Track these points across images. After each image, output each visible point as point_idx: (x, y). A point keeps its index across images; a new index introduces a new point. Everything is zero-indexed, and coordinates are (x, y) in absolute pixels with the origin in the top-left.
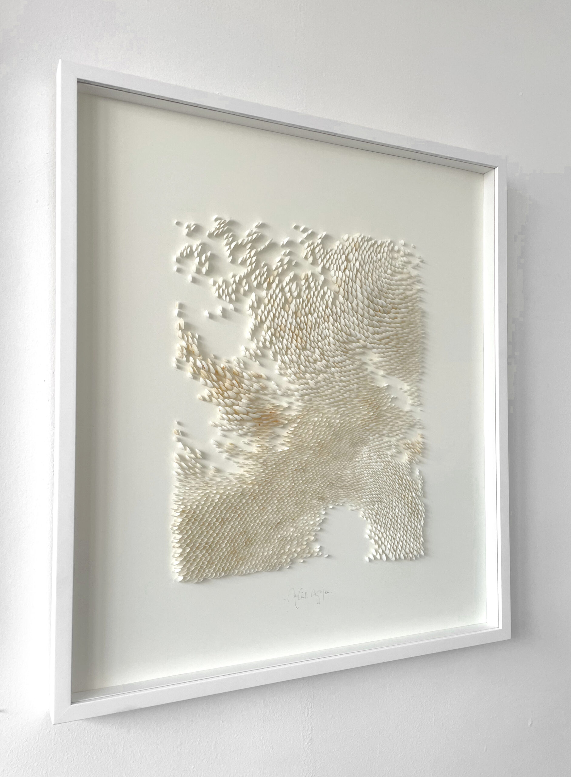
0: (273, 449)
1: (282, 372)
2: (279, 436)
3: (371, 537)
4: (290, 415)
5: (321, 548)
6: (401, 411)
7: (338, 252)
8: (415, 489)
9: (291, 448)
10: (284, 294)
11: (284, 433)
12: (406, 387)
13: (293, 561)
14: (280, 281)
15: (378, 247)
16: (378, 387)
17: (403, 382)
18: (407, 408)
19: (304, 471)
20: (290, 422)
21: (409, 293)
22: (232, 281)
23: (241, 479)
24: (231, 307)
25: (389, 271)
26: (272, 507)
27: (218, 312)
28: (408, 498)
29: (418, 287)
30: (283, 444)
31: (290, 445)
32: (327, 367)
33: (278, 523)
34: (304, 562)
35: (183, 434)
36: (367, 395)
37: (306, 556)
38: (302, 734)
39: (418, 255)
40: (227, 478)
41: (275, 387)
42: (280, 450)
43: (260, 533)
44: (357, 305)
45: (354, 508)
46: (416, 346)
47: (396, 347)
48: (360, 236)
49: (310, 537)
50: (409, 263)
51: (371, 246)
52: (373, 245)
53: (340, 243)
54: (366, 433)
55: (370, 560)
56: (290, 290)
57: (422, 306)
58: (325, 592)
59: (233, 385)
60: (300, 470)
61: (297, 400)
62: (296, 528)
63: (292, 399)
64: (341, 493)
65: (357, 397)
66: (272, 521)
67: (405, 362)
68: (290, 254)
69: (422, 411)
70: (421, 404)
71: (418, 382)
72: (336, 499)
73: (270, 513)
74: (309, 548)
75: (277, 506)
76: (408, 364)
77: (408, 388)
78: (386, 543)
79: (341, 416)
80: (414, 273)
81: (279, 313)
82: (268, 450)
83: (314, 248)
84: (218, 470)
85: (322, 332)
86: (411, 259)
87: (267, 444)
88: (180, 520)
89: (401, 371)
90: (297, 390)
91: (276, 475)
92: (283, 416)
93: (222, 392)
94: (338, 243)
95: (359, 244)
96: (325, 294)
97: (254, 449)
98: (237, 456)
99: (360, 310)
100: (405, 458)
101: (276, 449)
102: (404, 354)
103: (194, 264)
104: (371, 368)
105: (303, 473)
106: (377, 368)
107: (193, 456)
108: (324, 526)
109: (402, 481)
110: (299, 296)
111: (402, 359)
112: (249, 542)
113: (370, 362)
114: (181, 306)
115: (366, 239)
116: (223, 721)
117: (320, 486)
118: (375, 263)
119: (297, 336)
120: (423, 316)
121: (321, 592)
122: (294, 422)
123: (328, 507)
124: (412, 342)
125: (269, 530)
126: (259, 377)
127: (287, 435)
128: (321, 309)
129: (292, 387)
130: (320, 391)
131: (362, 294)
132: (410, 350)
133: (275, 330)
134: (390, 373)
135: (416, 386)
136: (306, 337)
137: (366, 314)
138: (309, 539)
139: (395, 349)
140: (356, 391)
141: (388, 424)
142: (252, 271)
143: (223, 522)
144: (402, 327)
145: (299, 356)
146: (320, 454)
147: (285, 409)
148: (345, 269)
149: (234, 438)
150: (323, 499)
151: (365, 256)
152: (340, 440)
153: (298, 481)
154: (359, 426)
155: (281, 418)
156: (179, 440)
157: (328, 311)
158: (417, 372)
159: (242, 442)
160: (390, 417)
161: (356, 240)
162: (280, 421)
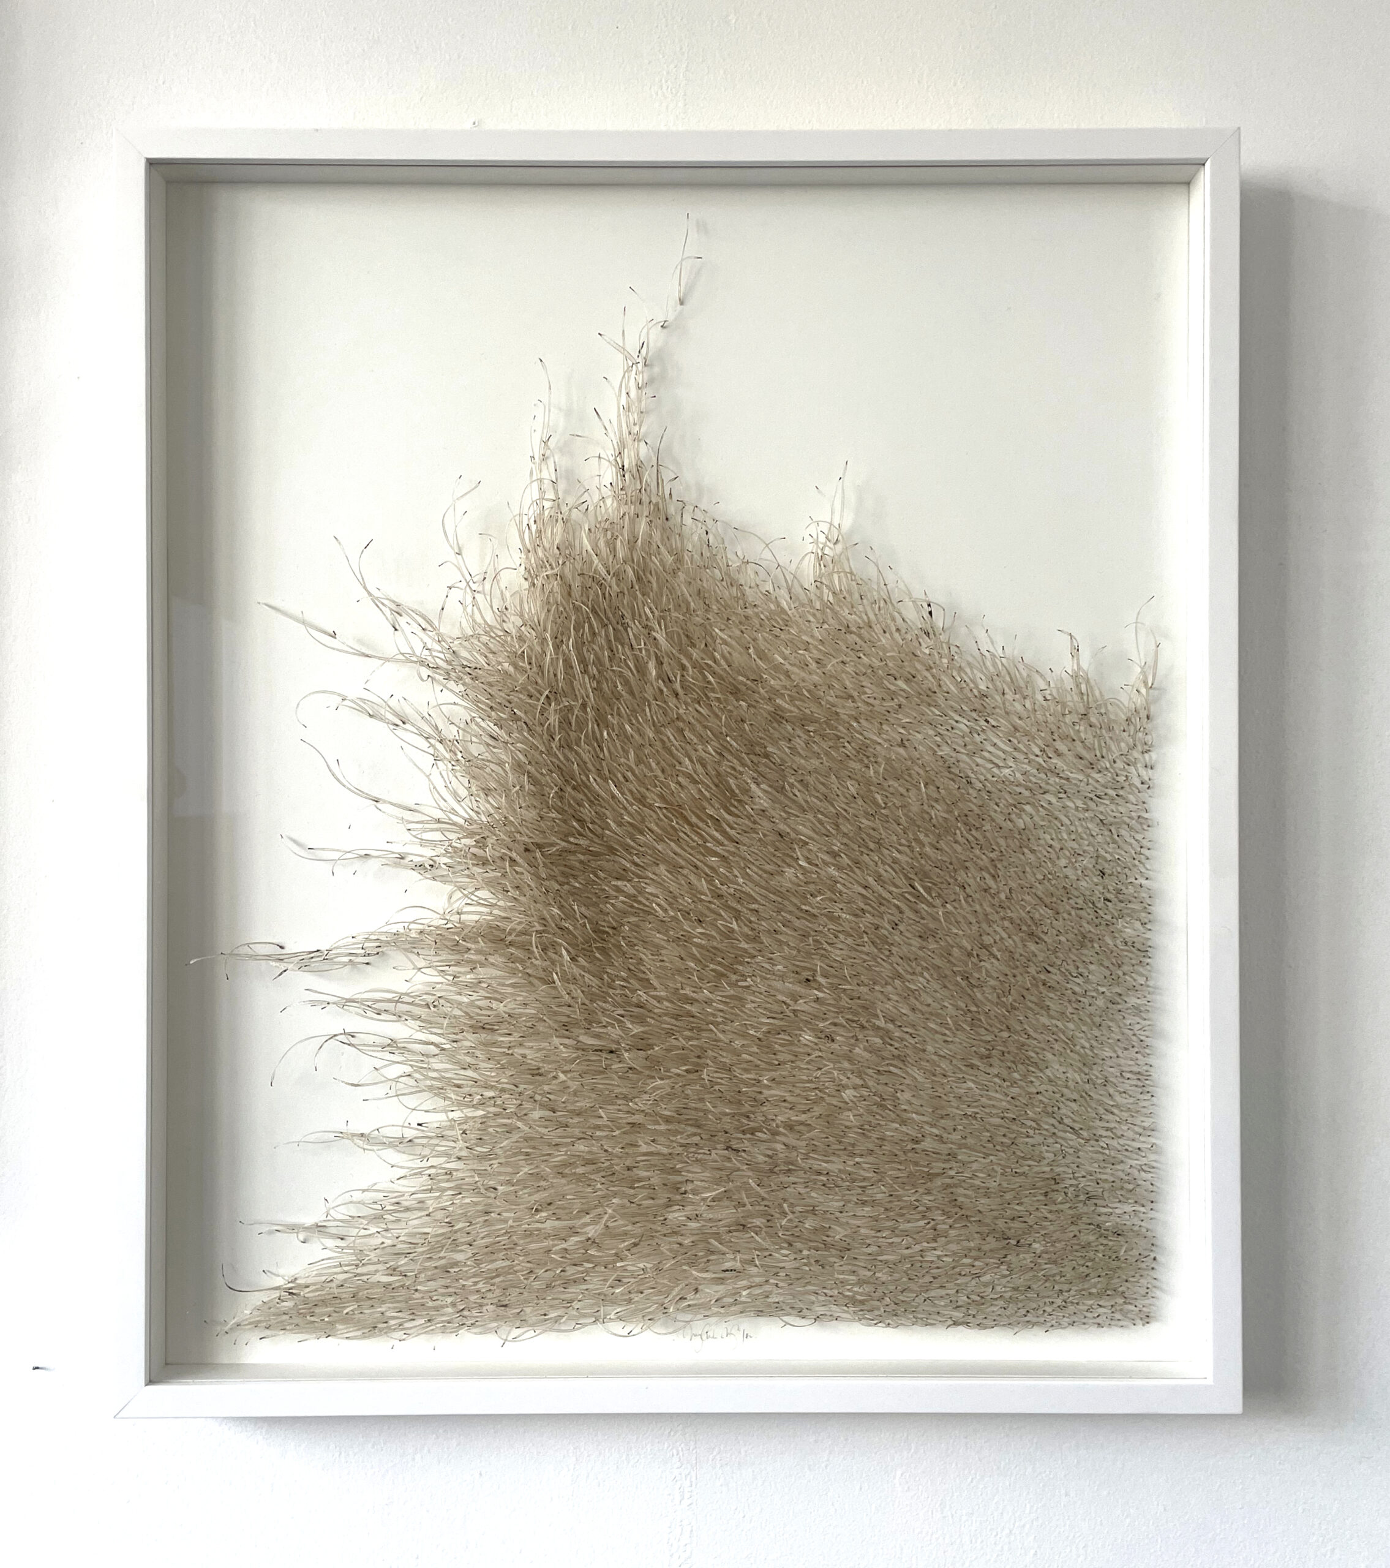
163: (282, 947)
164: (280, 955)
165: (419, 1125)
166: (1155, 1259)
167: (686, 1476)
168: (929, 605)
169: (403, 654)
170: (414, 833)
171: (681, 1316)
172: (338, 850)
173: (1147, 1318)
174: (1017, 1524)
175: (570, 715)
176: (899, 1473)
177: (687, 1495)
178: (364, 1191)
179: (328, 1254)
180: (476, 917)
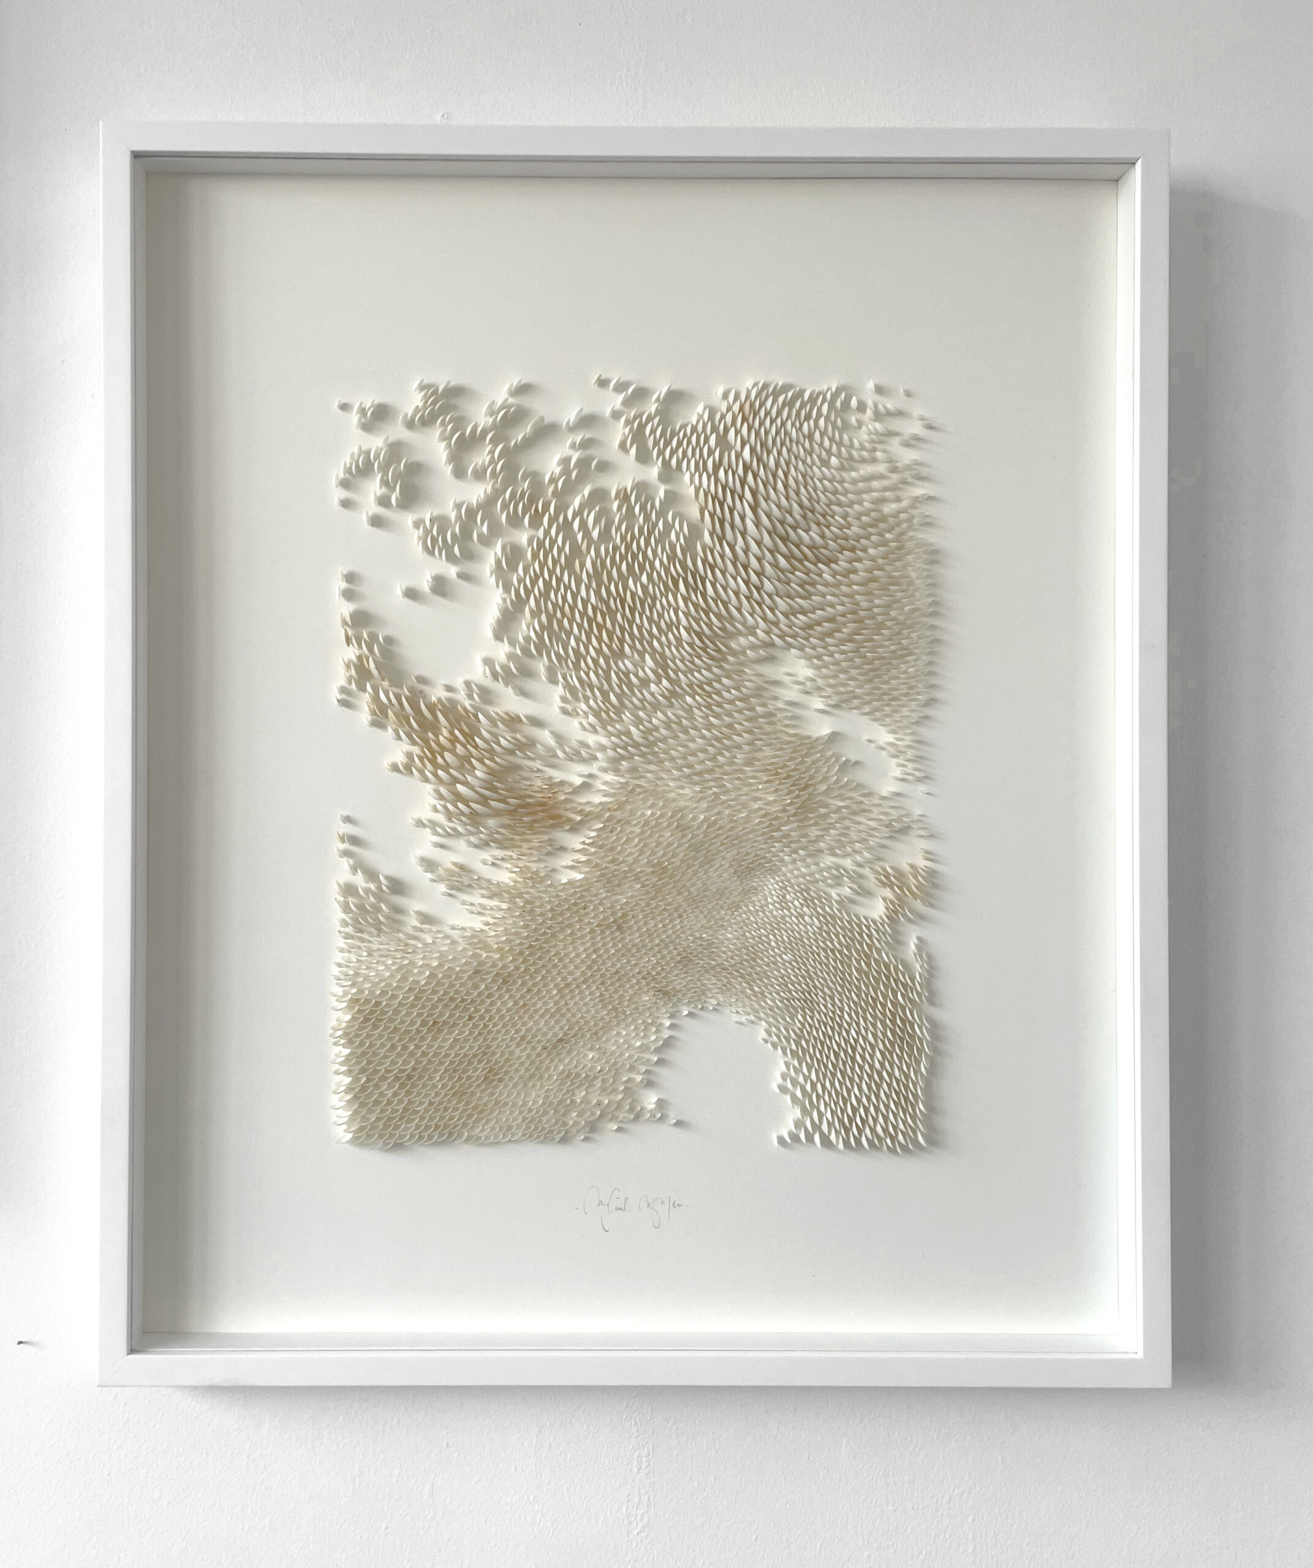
0: (547, 876)
1: (569, 707)
2: (563, 849)
3: (783, 1089)
4: (588, 803)
5: (661, 1103)
6: (869, 795)
7: (700, 427)
8: (905, 985)
9: (588, 876)
10: (569, 535)
11: (575, 842)
12: (885, 737)
13: (593, 1127)
14: (561, 508)
15: (803, 406)
16: (809, 737)
17: (875, 724)
18: (888, 788)
19: (619, 928)
20: (588, 817)
21: (888, 508)
22: (453, 516)
23: (477, 939)
24: (452, 571)
25: (834, 461)
26: (545, 1003)
27: (424, 584)
28: (884, 1006)
29: (920, 491)
30: (572, 868)
31: (587, 870)
32: (673, 693)
33: (560, 1040)
34: (619, 1129)
35: (354, 840)
36: (775, 756)
37: (624, 1117)
38: (624, 1510)
39: (917, 412)
40: (447, 937)
41: (551, 742)
42: (564, 880)
43: (519, 1058)
44: (746, 551)
45: (743, 1019)
46: (908, 637)
47: (850, 641)
48: (755, 385)
49: (633, 1076)
50: (891, 434)
51: (784, 404)
52: (790, 404)
53: (705, 408)
54: (774, 847)
55: (781, 1140)
56: (583, 525)
57: (930, 537)
58: (672, 1202)
59: (454, 740)
60: (608, 927)
61: (605, 770)
62: (602, 1051)
63: (594, 769)
64: (710, 981)
65: (749, 763)
66: (545, 1034)
67: (878, 676)
68: (586, 444)
69: (928, 794)
70: (927, 777)
71: (916, 723)
72: (699, 996)
73: (542, 1016)
74: (630, 1100)
75: (556, 1003)
76: (887, 683)
77: (890, 738)
78: (822, 1108)
79: (708, 806)
80: (908, 456)
81: (559, 580)
82: (535, 878)
83: (642, 427)
84: (427, 919)
85: (660, 616)
86: (896, 424)
87: (534, 867)
88: (348, 1017)
89: (867, 698)
90: (603, 748)
91: (553, 935)
92: (573, 805)
93: (432, 755)
94: (700, 408)
95: (752, 406)
96: (668, 527)
97: (505, 876)
98: (469, 890)
99: (753, 560)
100: (877, 909)
101: (558, 877)
102: (875, 659)
103: (374, 487)
104: (791, 693)
105: (618, 934)
106: (807, 693)
107: (372, 886)
108: (670, 1055)
109: (868, 964)
110: (605, 535)
111: (872, 670)
112: (493, 1076)
113: (787, 679)
114: (350, 578)
115: (771, 390)
116: (447, 1445)
117: (657, 963)
118: (794, 445)
119: (600, 628)
120: (933, 562)
121: (663, 1203)
122: (598, 817)
123: (678, 1011)
124: (896, 628)
125: (539, 1055)
126: (512, 721)
127: (581, 847)
128: (657, 563)
129: (591, 739)
130: (657, 749)
131: (758, 524)
132: (893, 648)
133: (550, 618)
134: (841, 703)
135: (913, 734)
136: (622, 629)
137: (769, 569)
138: (629, 1080)
139: (849, 646)
140: (746, 747)
141: (832, 826)
142: (497, 493)
143: (436, 1027)
144: (869, 594)
145: (607, 673)
146: (658, 891)
147: (578, 790)
148: (716, 468)
149: (463, 853)
150: (666, 995)
151: (766, 433)
152: (709, 861)
153: (607, 951)
154: (752, 831)
155: (567, 810)
156: (346, 854)
157: (676, 569)
158: (913, 700)
159: (479, 860)
160: (838, 809)
161: (743, 397)
162: (564, 816)
167: (643, 1446)
174: (956, 1491)
176: (845, 1442)
177: (644, 1465)
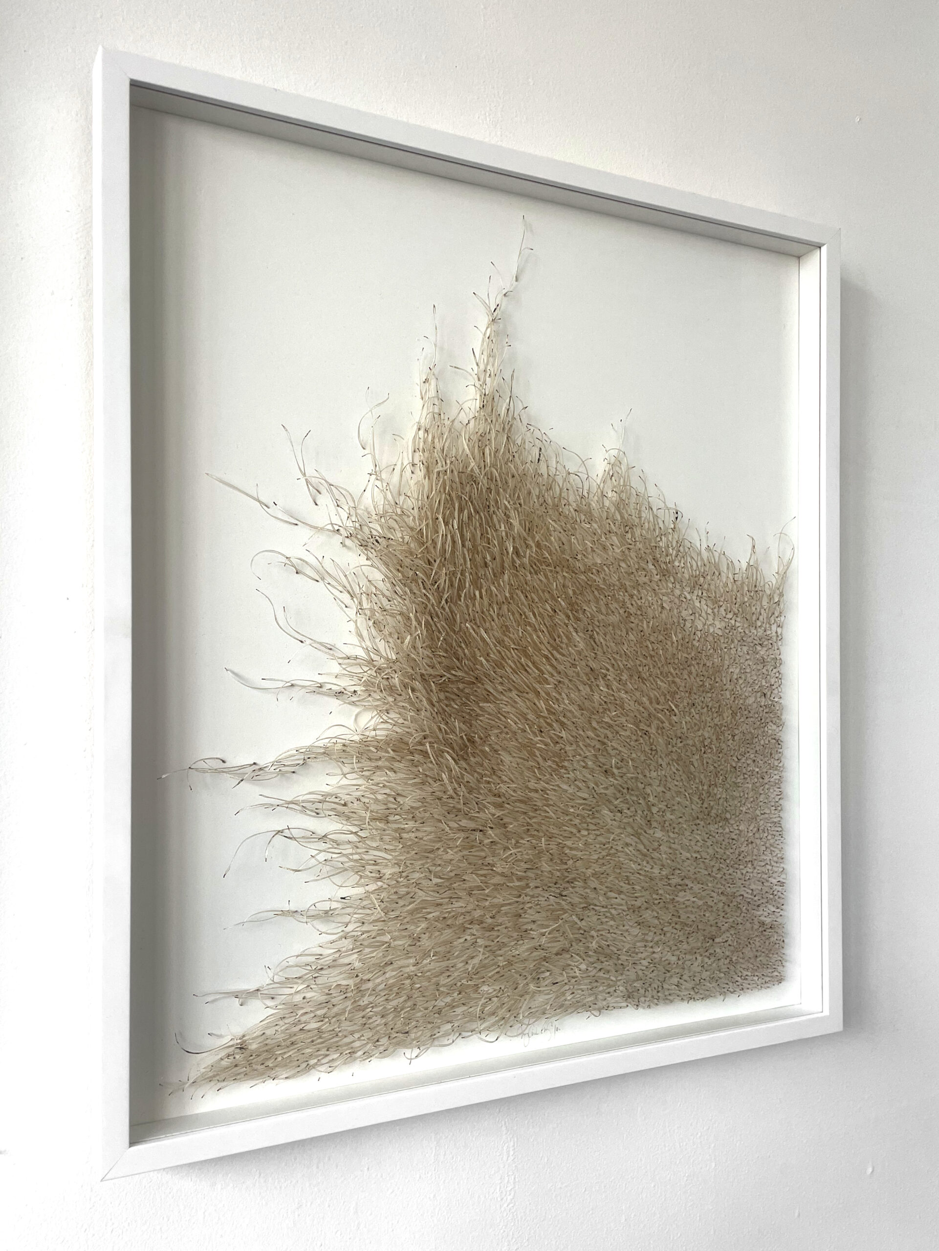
163: (224, 762)
164: (222, 768)
165: (342, 898)
166: (783, 941)
168: (677, 513)
169: (332, 524)
170: (344, 666)
171: (526, 1021)
172: (282, 681)
173: (780, 980)
175: (454, 579)
178: (297, 956)
179: (272, 1011)
180: (384, 733)
